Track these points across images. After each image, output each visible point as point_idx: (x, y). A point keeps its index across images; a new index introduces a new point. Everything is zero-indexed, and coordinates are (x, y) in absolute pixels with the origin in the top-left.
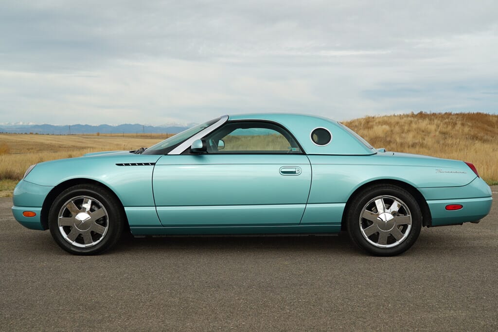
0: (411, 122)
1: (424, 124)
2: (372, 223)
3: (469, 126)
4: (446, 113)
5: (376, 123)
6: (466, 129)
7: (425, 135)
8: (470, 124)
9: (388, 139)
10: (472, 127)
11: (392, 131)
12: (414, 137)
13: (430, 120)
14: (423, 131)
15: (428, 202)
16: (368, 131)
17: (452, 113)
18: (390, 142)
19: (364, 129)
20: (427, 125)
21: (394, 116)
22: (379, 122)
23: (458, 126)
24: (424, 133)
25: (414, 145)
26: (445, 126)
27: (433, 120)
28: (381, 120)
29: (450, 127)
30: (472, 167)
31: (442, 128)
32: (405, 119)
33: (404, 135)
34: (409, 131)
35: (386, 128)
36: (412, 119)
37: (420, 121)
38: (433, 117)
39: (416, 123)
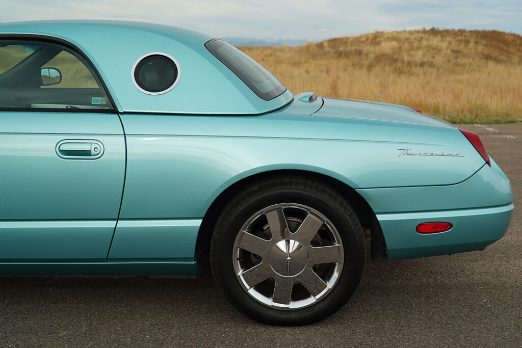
0: (422, 38)
1: (435, 41)
2: (259, 259)
3: (483, 44)
4: (460, 30)
5: (384, 39)
6: (480, 48)
7: (436, 53)
8: (484, 42)
9: (395, 57)
10: (486, 46)
11: (400, 48)
12: (424, 55)
13: (442, 37)
14: (434, 49)
15: (380, 217)
16: (375, 47)
17: (466, 30)
18: (396, 60)
19: (371, 44)
20: (438, 42)
21: (405, 31)
22: (388, 38)
23: (472, 45)
24: (435, 51)
25: (422, 65)
26: (457, 43)
27: (446, 37)
28: (389, 35)
29: (462, 45)
30: (474, 140)
31: (454, 46)
32: (416, 35)
33: (413, 53)
34: (418, 48)
35: (395, 44)
36: (423, 35)
37: (432, 37)
38: (445, 34)
39: (427, 40)
